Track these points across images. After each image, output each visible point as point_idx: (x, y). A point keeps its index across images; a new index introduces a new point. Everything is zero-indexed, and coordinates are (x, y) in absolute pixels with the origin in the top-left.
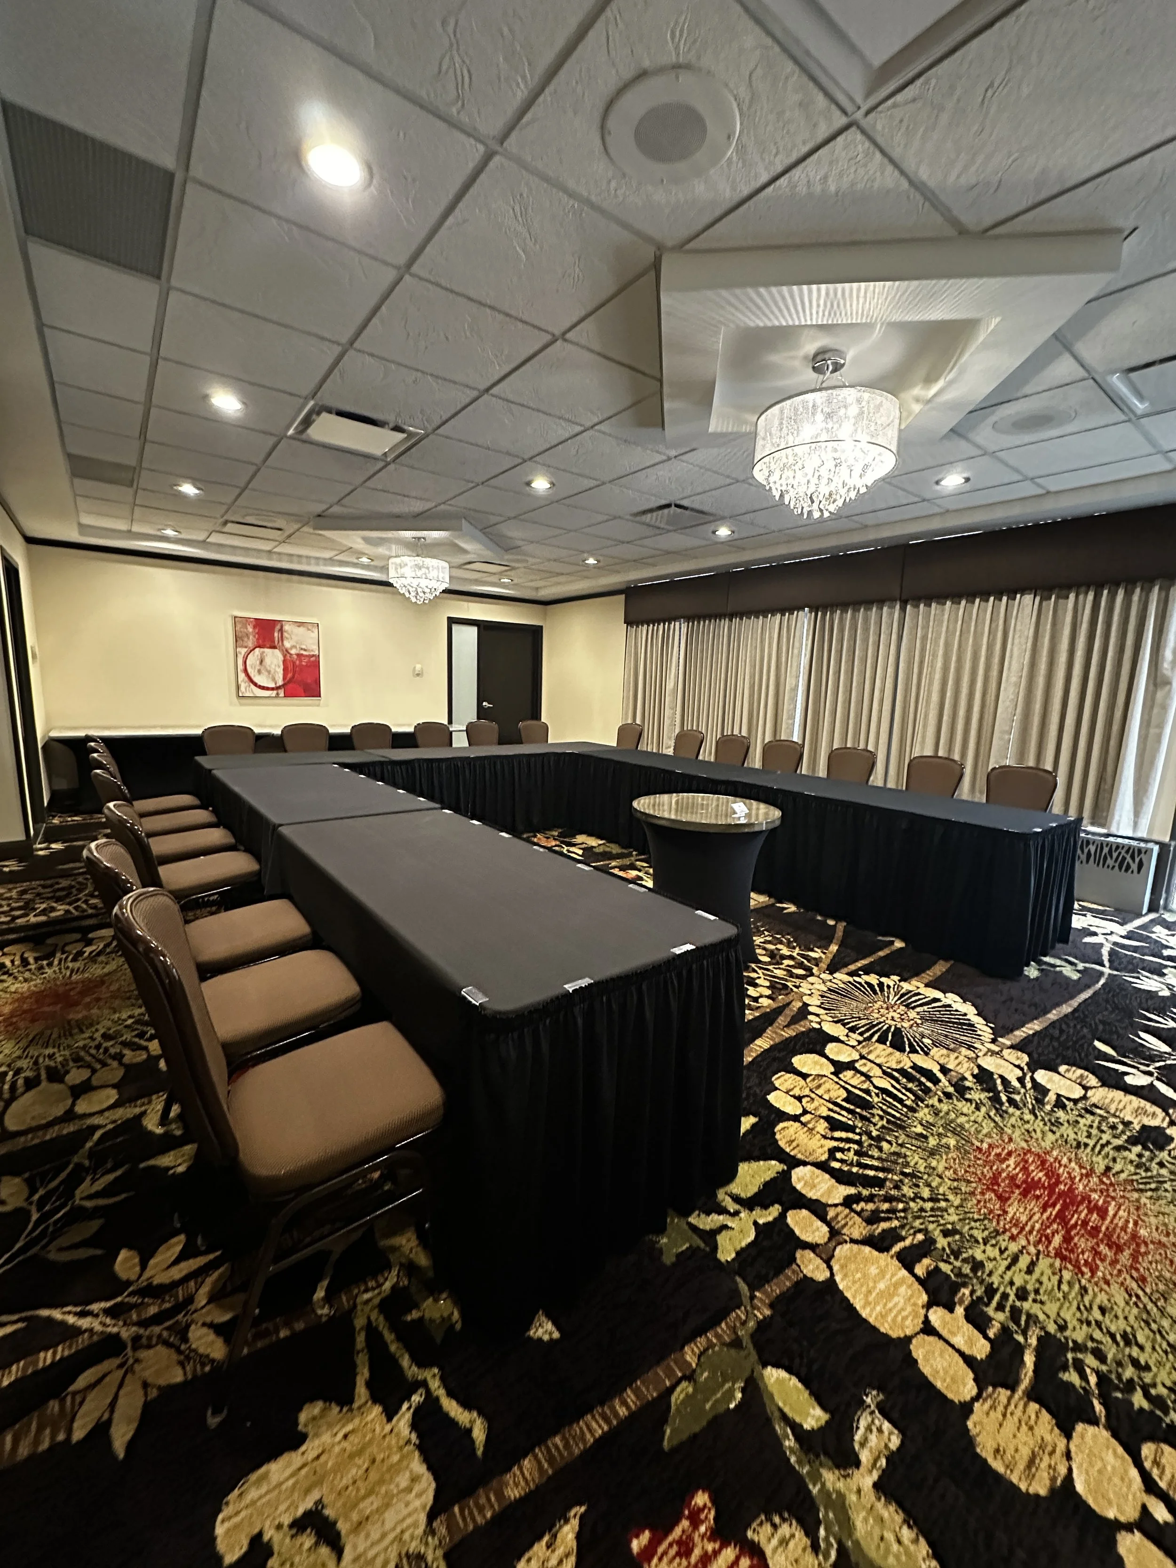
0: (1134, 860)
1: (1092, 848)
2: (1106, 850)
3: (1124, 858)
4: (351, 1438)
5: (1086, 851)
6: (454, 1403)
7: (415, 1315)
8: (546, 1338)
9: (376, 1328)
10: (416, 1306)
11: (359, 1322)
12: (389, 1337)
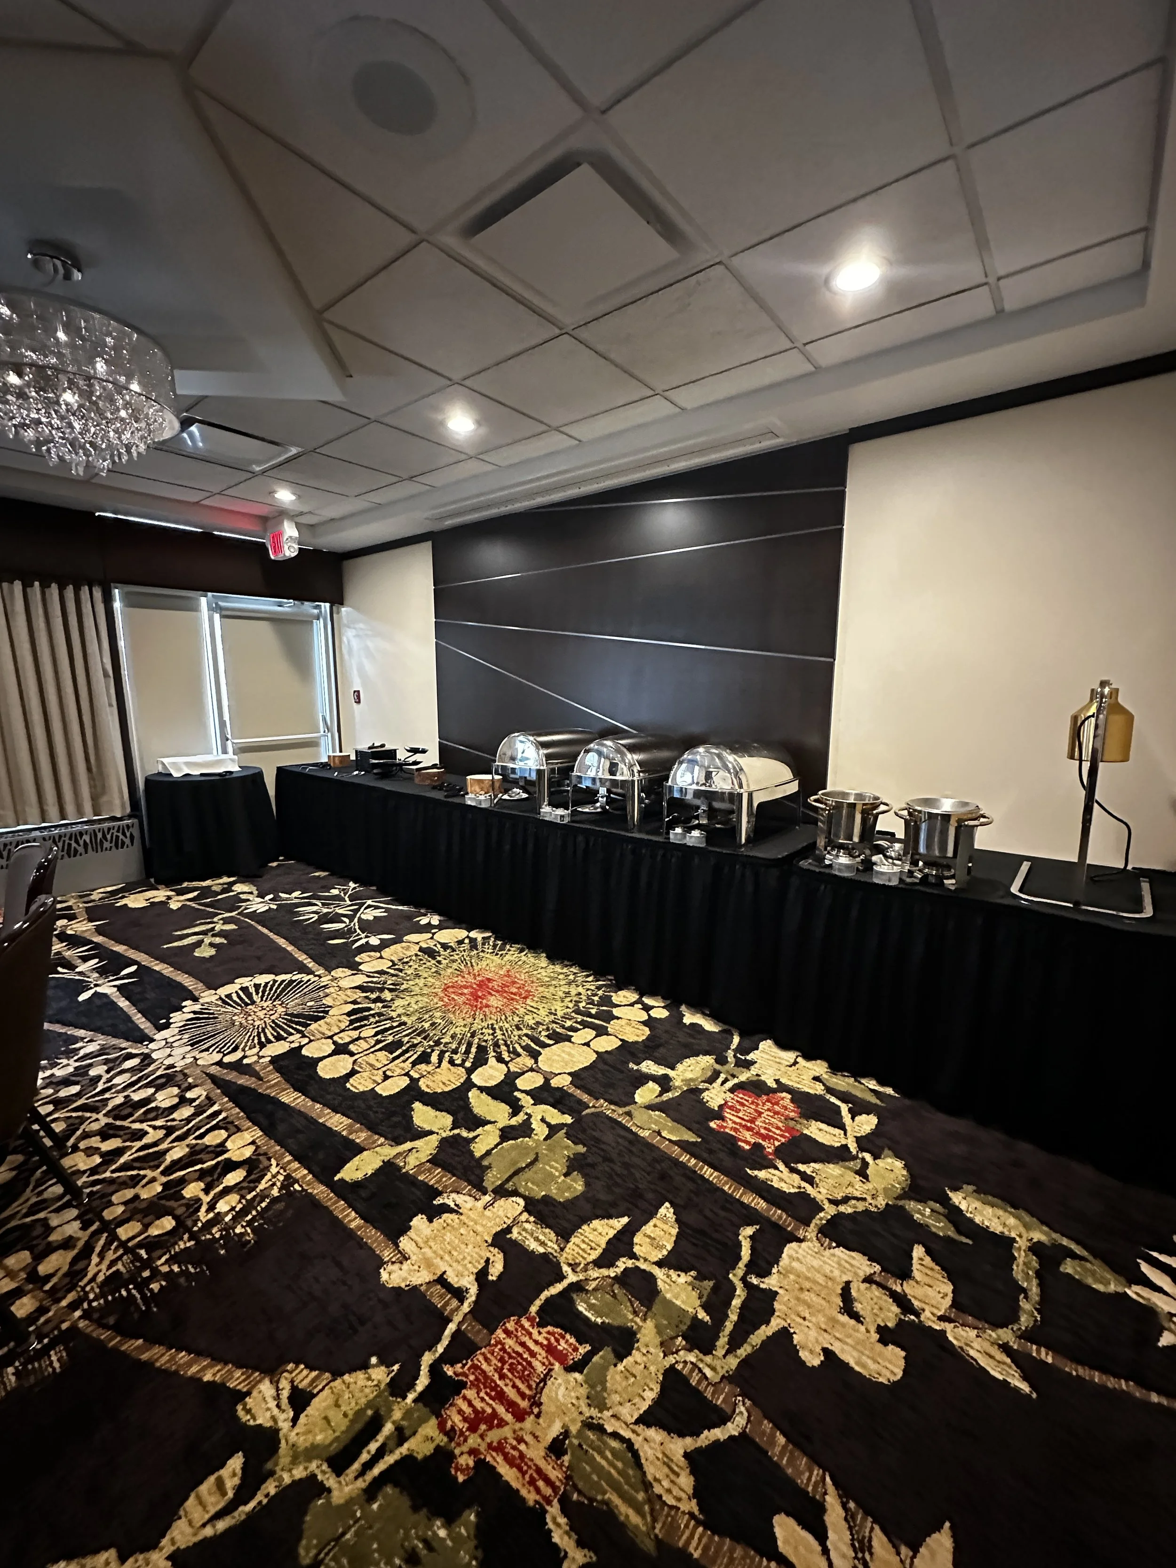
0: (126, 837)
1: (86, 838)
2: (100, 835)
3: (117, 837)
4: (803, 1315)
5: (81, 842)
6: (742, 1253)
7: (702, 1315)
8: (672, 1210)
9: (729, 1343)
10: (695, 1318)
11: (733, 1362)
12: (729, 1326)
